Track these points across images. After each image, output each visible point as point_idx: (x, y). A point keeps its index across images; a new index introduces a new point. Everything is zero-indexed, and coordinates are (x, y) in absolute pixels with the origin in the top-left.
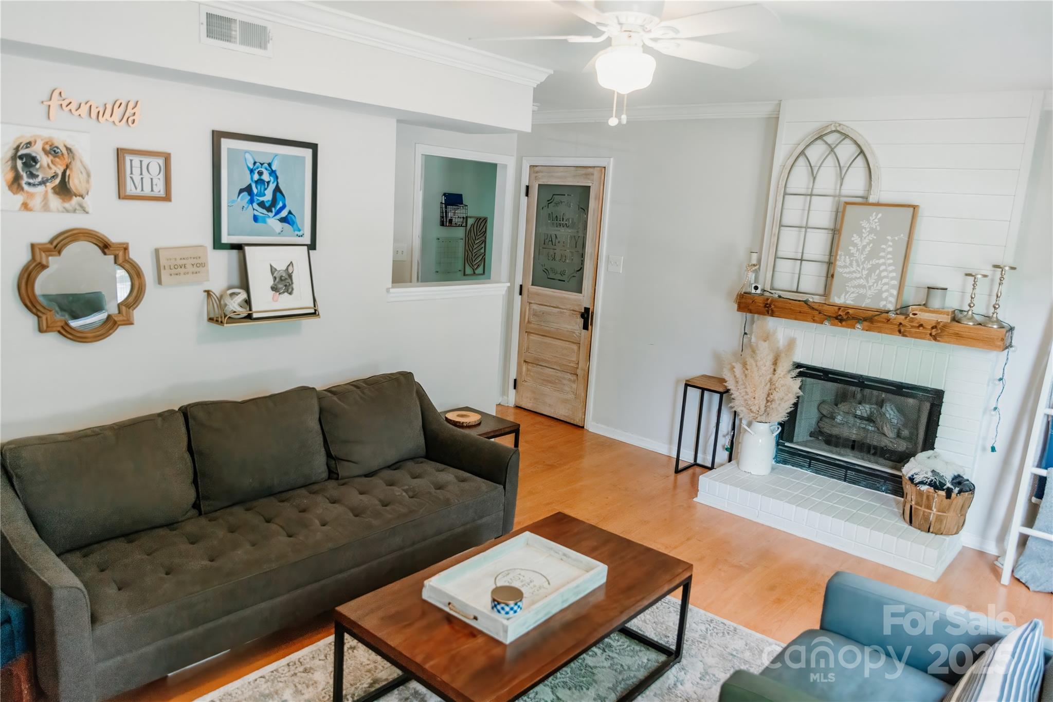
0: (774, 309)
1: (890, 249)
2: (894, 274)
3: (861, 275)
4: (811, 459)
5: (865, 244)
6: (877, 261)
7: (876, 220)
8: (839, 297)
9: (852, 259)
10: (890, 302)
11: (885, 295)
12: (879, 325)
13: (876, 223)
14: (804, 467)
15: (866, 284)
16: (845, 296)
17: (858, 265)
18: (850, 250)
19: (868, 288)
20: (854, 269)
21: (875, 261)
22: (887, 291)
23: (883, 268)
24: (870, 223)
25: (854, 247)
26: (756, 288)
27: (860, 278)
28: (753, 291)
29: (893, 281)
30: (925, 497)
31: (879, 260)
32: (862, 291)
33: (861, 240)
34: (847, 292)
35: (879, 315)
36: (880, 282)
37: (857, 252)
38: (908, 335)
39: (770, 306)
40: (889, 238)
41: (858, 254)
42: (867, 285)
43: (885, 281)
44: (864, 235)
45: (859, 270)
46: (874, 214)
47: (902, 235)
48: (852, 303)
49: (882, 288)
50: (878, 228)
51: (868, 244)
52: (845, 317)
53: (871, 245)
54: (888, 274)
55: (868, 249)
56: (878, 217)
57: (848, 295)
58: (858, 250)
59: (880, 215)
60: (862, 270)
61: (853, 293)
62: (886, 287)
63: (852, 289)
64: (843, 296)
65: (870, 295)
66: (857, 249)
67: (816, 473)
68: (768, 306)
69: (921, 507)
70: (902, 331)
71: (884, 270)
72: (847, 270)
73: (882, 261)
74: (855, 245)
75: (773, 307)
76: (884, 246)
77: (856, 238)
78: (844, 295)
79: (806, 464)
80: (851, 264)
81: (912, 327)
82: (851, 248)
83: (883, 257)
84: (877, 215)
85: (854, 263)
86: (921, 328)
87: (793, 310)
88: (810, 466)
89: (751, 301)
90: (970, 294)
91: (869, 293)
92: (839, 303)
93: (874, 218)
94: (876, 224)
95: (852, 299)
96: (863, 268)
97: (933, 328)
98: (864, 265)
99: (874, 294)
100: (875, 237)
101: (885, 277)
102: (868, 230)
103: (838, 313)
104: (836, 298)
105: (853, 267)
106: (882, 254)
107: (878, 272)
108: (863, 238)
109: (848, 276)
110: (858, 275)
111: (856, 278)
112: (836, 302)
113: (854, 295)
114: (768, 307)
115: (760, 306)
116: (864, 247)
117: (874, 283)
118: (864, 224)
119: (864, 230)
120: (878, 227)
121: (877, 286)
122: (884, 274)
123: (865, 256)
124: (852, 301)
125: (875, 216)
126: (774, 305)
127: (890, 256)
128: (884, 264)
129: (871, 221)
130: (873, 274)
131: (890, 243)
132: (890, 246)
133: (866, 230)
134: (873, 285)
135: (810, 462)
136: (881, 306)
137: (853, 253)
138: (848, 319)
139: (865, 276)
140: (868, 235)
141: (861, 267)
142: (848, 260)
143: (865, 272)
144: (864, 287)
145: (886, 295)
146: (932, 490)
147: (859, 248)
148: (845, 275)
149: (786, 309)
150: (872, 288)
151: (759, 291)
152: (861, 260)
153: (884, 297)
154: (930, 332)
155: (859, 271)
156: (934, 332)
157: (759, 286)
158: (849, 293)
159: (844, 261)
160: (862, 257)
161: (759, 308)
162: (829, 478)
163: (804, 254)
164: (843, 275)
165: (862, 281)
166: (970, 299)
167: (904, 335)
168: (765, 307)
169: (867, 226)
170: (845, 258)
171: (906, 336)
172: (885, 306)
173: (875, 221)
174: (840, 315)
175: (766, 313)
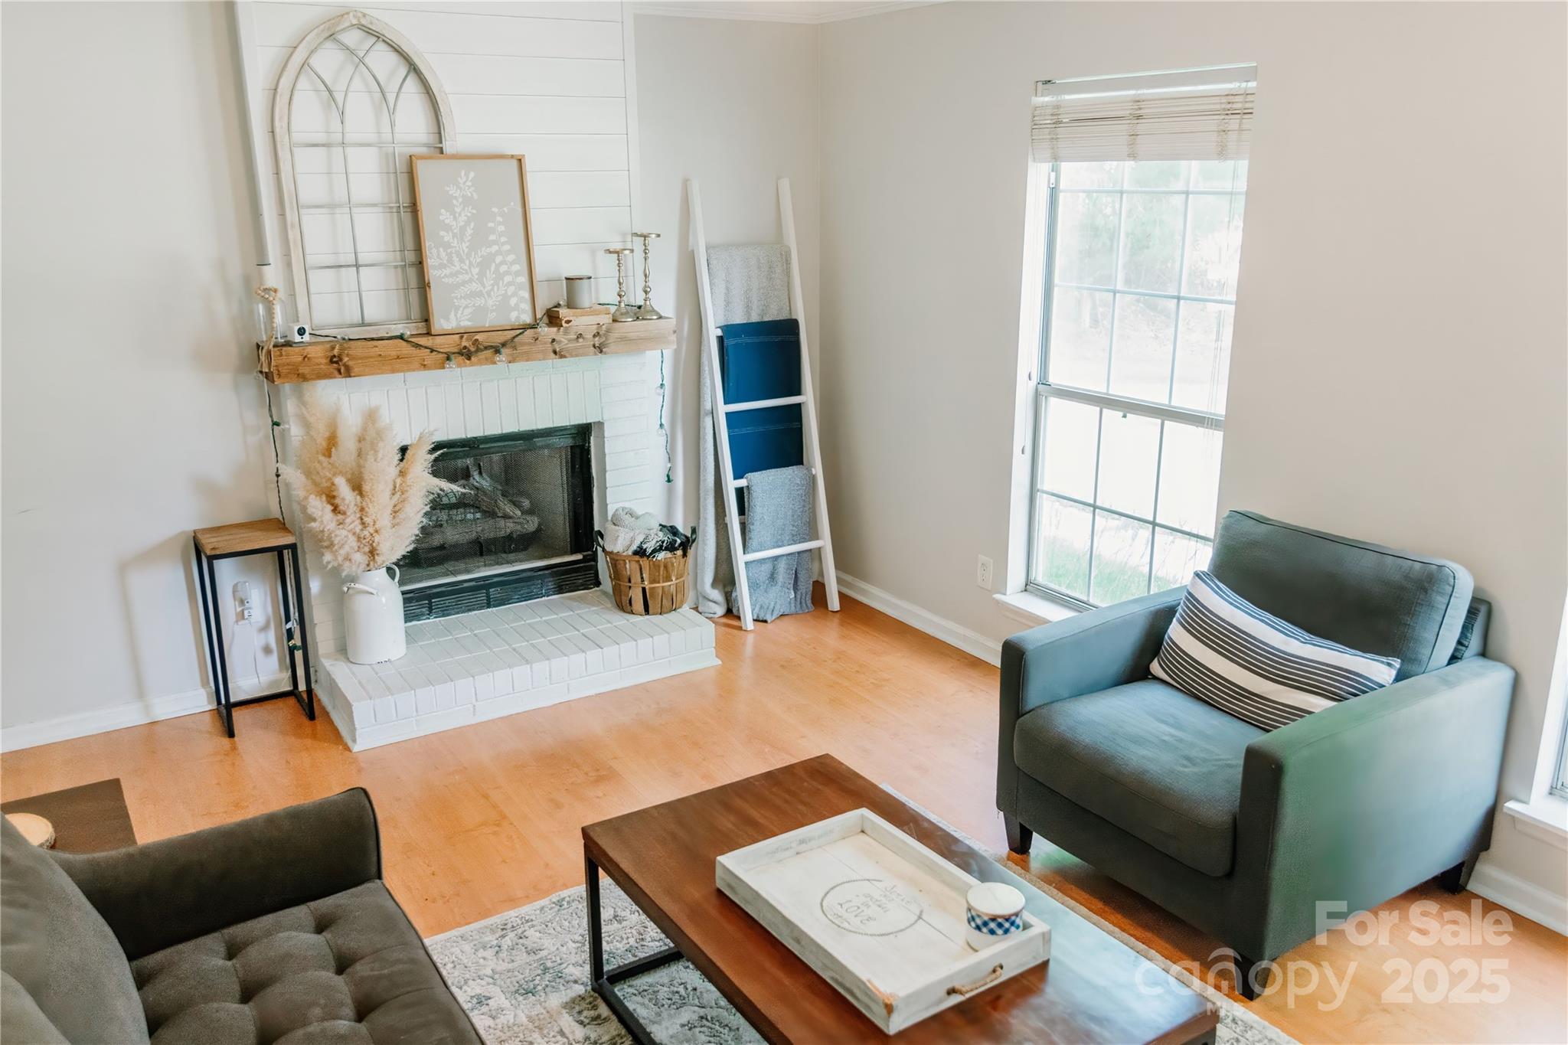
0: (350, 363)
1: (501, 228)
2: (516, 267)
3: (470, 276)
4: (430, 597)
5: (462, 224)
6: (488, 250)
7: (470, 184)
8: (448, 319)
9: (449, 251)
10: (524, 311)
11: (513, 301)
12: (526, 348)
13: (469, 187)
14: (423, 615)
15: (482, 288)
16: (456, 315)
17: (462, 261)
18: (443, 237)
19: (486, 296)
20: (458, 268)
21: (485, 251)
22: (515, 294)
23: (499, 259)
24: (461, 189)
25: (447, 232)
26: (301, 331)
27: (471, 281)
28: (298, 338)
29: (520, 278)
30: (662, 568)
31: (490, 247)
32: (479, 302)
33: (455, 218)
34: (457, 308)
35: (520, 334)
36: (501, 282)
37: (453, 238)
38: (567, 355)
39: (341, 360)
40: (495, 210)
41: (456, 243)
42: (484, 292)
43: (507, 279)
44: (458, 210)
45: (466, 268)
46: (463, 173)
47: (512, 204)
48: (469, 323)
49: (506, 290)
50: (475, 196)
51: (467, 223)
52: (473, 349)
53: (472, 225)
54: (508, 268)
55: (469, 231)
56: (470, 179)
57: (460, 312)
58: (454, 236)
59: (472, 175)
60: (470, 268)
61: (467, 307)
62: (512, 289)
63: (464, 302)
64: (452, 316)
65: (492, 306)
66: (453, 233)
67: (443, 616)
68: (335, 359)
69: (659, 582)
70: (558, 350)
71: (502, 263)
72: (448, 271)
73: (495, 248)
74: (448, 228)
75: (346, 359)
76: (491, 225)
77: (445, 216)
78: (453, 313)
79: (424, 610)
80: (450, 261)
81: (570, 340)
82: (442, 233)
83: (494, 242)
84: (467, 175)
85: (455, 259)
86: (581, 340)
87: (385, 357)
88: (430, 610)
89: (300, 359)
90: (617, 279)
91: (490, 302)
92: (450, 328)
93: (464, 180)
94: (470, 190)
95: (467, 317)
96: (471, 263)
97: (594, 336)
98: (472, 260)
99: (497, 303)
100: (474, 212)
101: (507, 273)
102: (460, 200)
103: (461, 344)
104: (442, 321)
105: (455, 266)
106: (492, 237)
107: (493, 266)
108: (457, 215)
109: (451, 280)
110: (467, 277)
111: (464, 283)
112: (446, 328)
113: (468, 311)
114: (337, 362)
115: (321, 364)
116: (463, 229)
117: (493, 285)
118: (452, 190)
119: (455, 202)
120: (474, 194)
121: (498, 290)
122: (503, 268)
123: (468, 244)
124: (469, 320)
125: (465, 175)
126: (348, 355)
127: (503, 239)
128: (498, 252)
129: (462, 186)
130: (488, 272)
131: (499, 219)
132: (500, 223)
133: (458, 201)
134: (493, 289)
135: (430, 603)
136: (513, 320)
137: (448, 242)
138: (478, 350)
139: (476, 277)
140: (464, 209)
141: (467, 262)
142: (443, 254)
143: (475, 271)
144: (480, 294)
145: (515, 302)
146: (669, 555)
147: (455, 231)
148: (446, 280)
149: (371, 357)
150: (492, 293)
151: (306, 338)
152: (463, 251)
153: (513, 305)
154: (592, 343)
155: (466, 270)
156: (597, 341)
157: (307, 328)
158: (461, 309)
159: (439, 256)
160: (464, 246)
161: (322, 366)
162: (466, 614)
163: (359, 255)
164: (443, 280)
165: (475, 286)
166: (618, 285)
167: (562, 357)
168: (331, 362)
169: (457, 195)
170: (438, 252)
171: (565, 357)
172: (518, 318)
173: (467, 184)
174: (465, 347)
175: (336, 373)
